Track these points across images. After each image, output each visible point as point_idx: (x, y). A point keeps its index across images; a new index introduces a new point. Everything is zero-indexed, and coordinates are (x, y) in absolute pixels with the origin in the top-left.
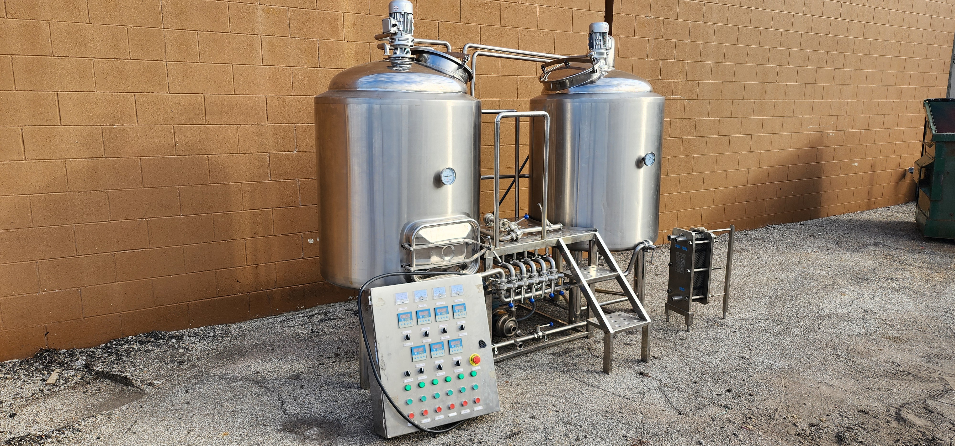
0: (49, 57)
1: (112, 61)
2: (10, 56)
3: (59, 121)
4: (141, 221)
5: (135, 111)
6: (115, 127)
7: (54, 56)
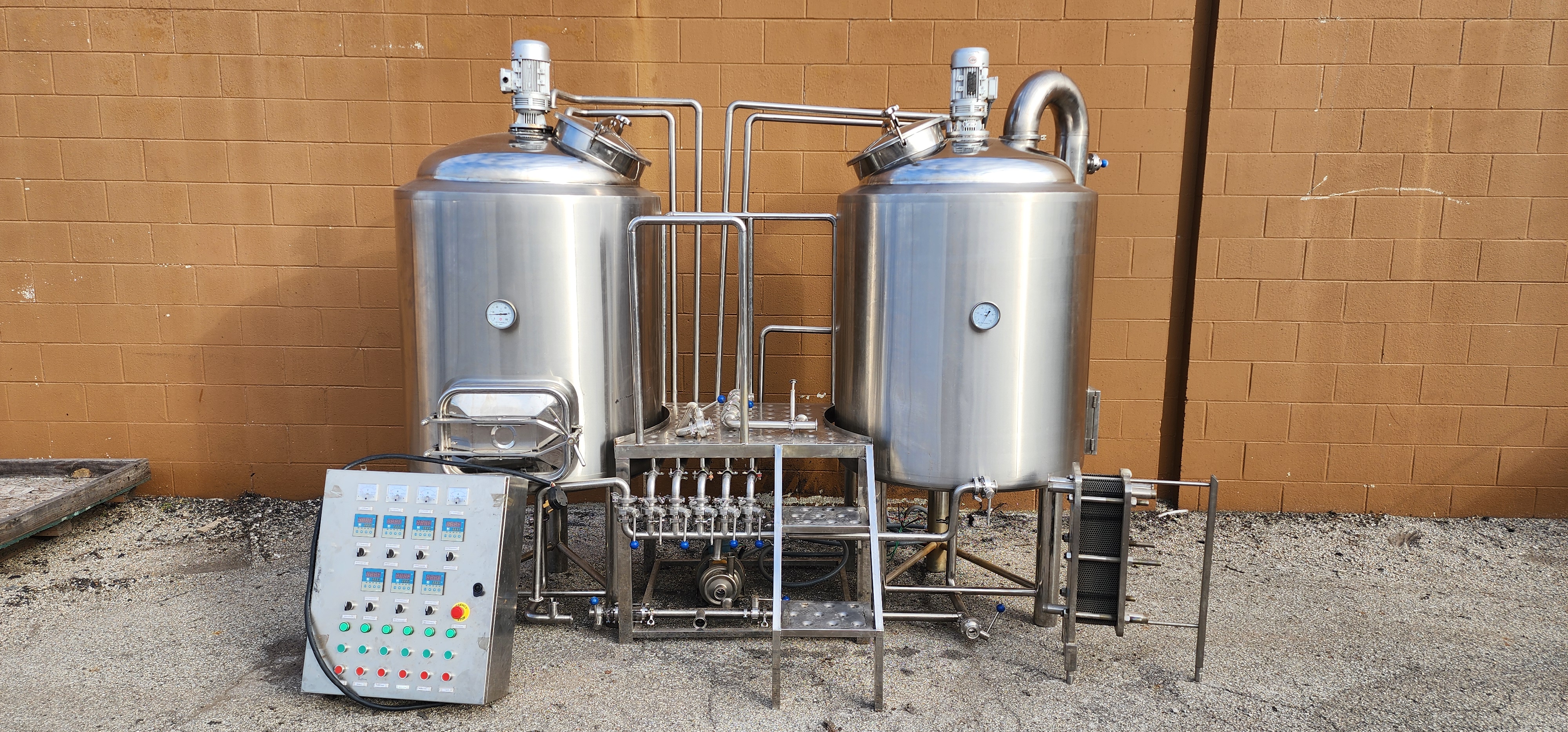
0: (264, 142)
1: (329, 146)
2: (225, 142)
3: (272, 220)
4: (357, 351)
5: (354, 208)
6: (331, 228)
7: (268, 141)
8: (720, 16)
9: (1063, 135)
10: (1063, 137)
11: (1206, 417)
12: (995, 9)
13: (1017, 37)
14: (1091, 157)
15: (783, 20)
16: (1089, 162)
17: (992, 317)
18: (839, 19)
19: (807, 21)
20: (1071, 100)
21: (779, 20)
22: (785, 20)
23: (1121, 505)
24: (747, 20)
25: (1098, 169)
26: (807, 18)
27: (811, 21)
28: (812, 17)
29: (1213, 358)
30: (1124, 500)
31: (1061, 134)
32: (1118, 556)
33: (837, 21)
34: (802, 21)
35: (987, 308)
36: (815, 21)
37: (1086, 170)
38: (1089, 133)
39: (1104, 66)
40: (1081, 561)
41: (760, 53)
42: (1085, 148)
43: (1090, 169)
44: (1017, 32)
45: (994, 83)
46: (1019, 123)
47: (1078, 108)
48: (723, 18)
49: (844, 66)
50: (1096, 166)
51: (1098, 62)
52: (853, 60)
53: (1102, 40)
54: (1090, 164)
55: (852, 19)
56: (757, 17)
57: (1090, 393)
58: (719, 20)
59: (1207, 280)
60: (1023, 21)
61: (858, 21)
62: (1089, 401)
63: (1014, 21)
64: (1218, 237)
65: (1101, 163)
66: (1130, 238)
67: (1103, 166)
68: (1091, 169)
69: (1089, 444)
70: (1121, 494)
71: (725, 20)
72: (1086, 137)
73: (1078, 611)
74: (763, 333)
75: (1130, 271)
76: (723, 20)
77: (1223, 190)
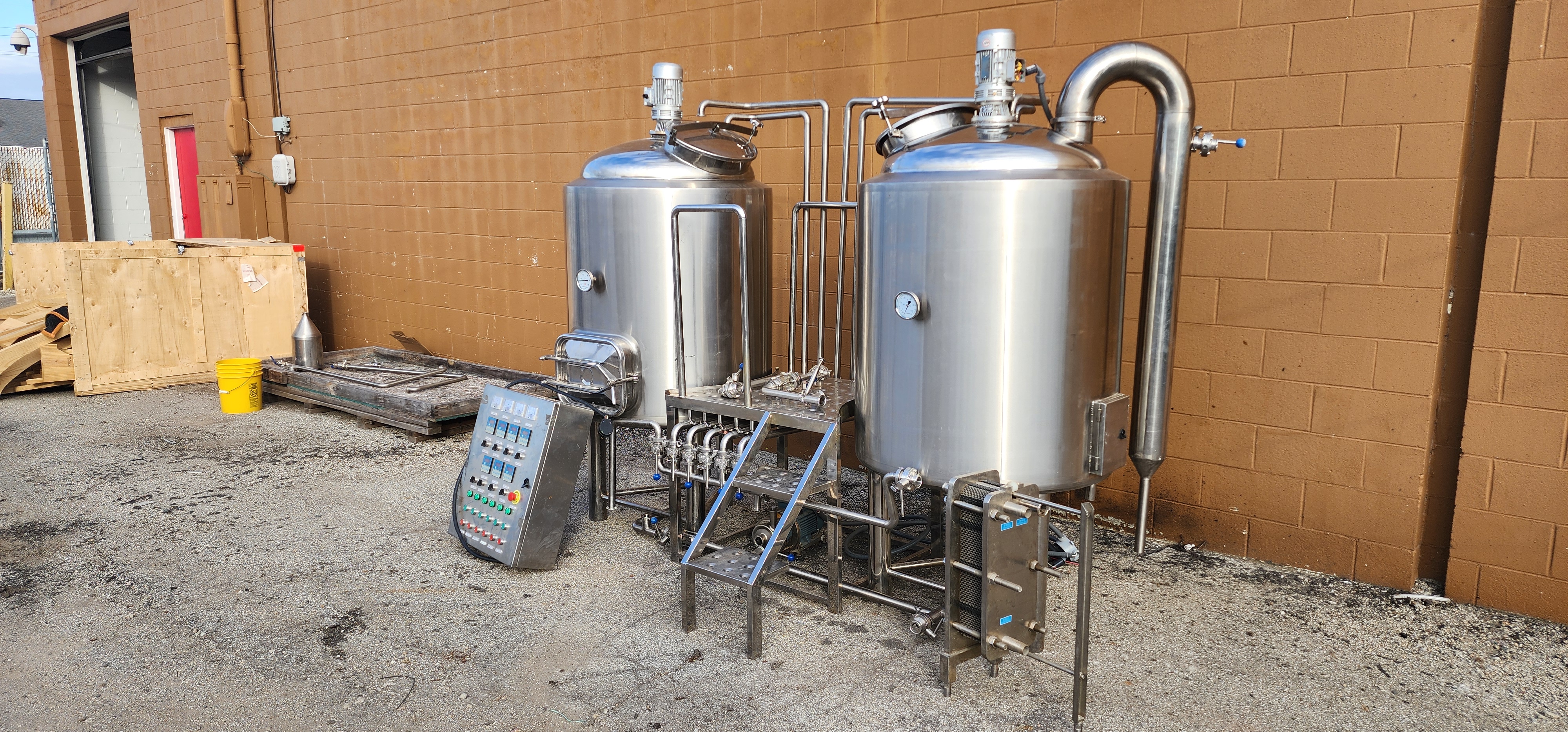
8: (941, 13)
11: (1492, 481)
21: (992, 10)
22: (998, 9)
26: (1018, 4)
29: (1505, 401)
34: (1013, 7)
36: (1024, 6)
51: (1344, 15)
56: (973, 9)
58: (940, 17)
59: (1499, 294)
64: (1518, 236)
66: (1383, 235)
76: (944, 16)
77: (1528, 170)
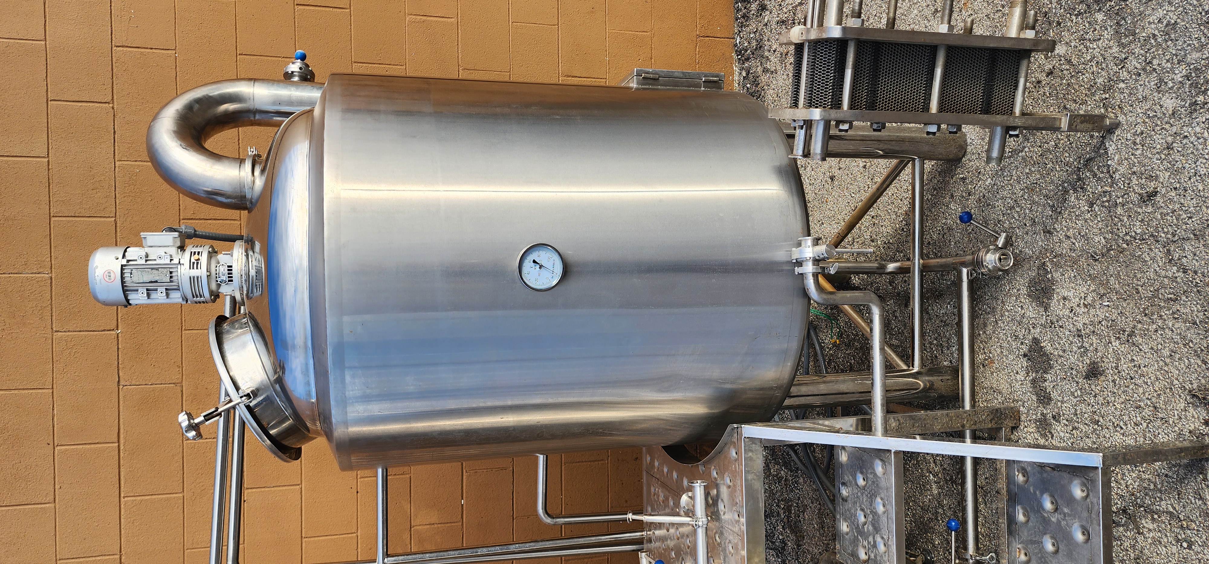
8: (118, 557)
9: (255, 117)
10: (258, 117)
12: (99, 194)
13: (139, 166)
14: (288, 76)
15: (122, 474)
16: (296, 79)
17: (542, 256)
18: (119, 399)
19: (122, 441)
20: (197, 106)
21: (122, 478)
22: (122, 469)
23: (861, 44)
24: (122, 520)
25: (307, 66)
26: (119, 442)
27: (122, 436)
28: (116, 435)
30: (852, 39)
31: (252, 118)
32: (933, 50)
33: (121, 403)
34: (122, 448)
35: (528, 264)
36: (122, 431)
37: (306, 83)
38: (250, 79)
39: (178, 51)
40: (942, 108)
41: (168, 499)
42: (273, 84)
43: (307, 77)
44: (132, 165)
45: (152, 238)
46: (227, 189)
47: (210, 97)
48: (120, 552)
49: (184, 388)
50: (301, 68)
51: (173, 58)
52: (176, 378)
53: (141, 53)
54: (300, 77)
55: (119, 381)
56: (118, 507)
57: (638, 83)
58: (123, 558)
60: (116, 156)
61: (121, 374)
62: (649, 84)
63: (117, 169)
65: (299, 60)
66: (407, 19)
67: (303, 58)
68: (307, 75)
69: (710, 85)
70: (841, 44)
71: (123, 550)
72: (256, 84)
73: (1012, 112)
74: (549, 520)
75: (449, 20)
76: (123, 552)
